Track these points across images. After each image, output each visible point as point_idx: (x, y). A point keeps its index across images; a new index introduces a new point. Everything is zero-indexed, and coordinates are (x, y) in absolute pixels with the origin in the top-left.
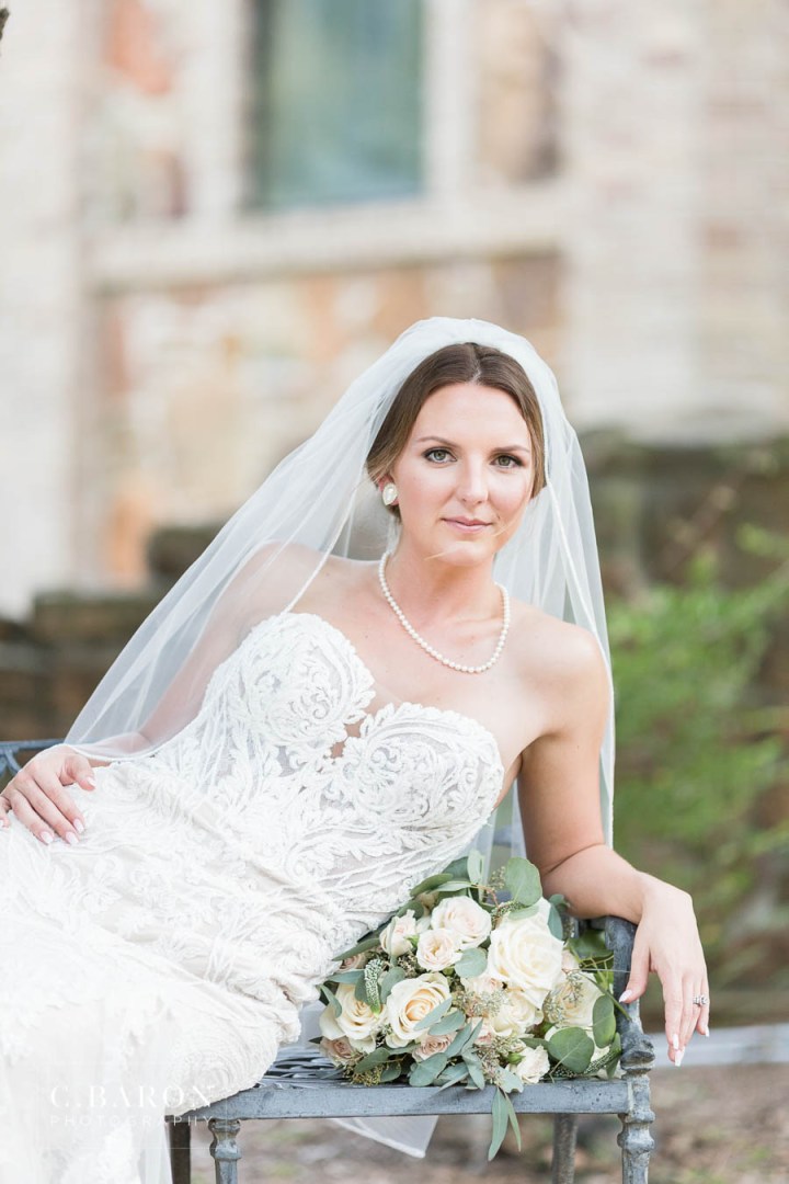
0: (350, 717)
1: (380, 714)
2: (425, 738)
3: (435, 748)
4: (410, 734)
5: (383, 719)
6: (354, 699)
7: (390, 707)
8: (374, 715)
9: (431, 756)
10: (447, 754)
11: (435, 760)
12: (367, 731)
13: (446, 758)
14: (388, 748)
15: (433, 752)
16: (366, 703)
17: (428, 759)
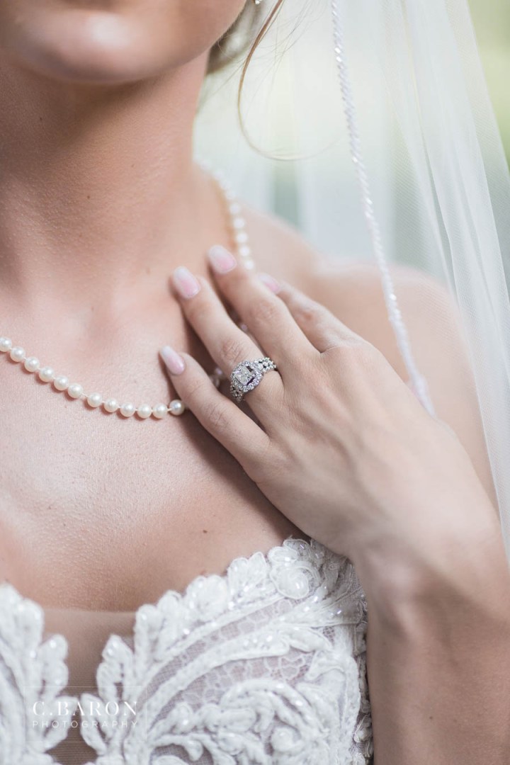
0: (48, 730)
1: (106, 675)
2: (238, 669)
3: (278, 675)
4: (200, 680)
5: (119, 686)
6: (29, 687)
7: (115, 645)
8: (93, 688)
9: (287, 701)
10: (314, 669)
11: (299, 703)
12: (103, 734)
13: (319, 681)
14: (177, 739)
15: (281, 686)
16: (60, 676)
17: (285, 713)
